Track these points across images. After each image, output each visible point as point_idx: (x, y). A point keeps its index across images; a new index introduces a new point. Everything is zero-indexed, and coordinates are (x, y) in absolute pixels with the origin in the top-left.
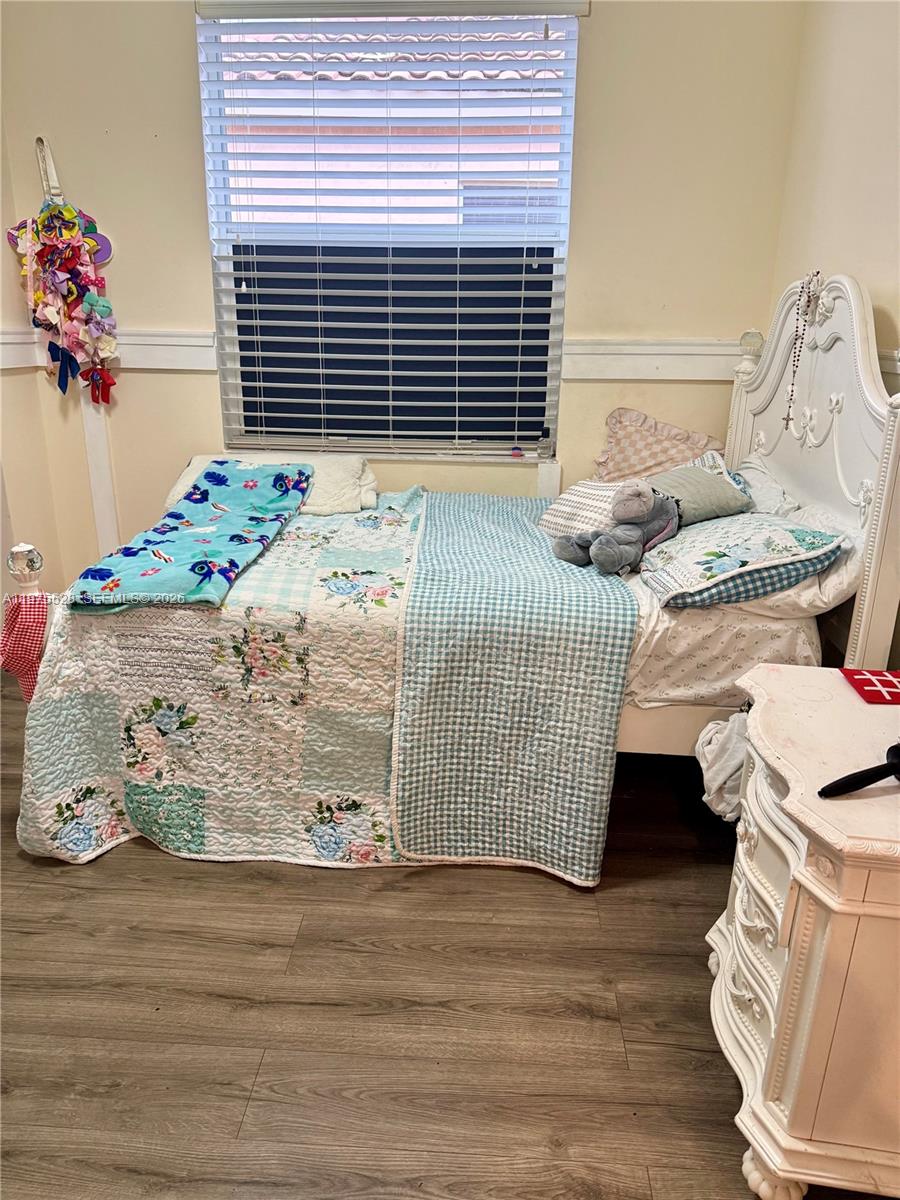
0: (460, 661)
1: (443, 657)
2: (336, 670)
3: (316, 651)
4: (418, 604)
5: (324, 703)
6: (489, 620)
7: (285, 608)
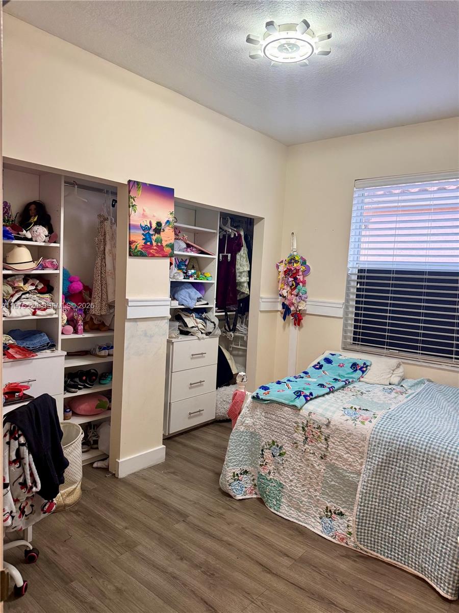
0: (394, 458)
1: (385, 454)
2: (340, 448)
3: (332, 437)
4: (379, 427)
5: (333, 461)
6: (410, 442)
7: (324, 415)
